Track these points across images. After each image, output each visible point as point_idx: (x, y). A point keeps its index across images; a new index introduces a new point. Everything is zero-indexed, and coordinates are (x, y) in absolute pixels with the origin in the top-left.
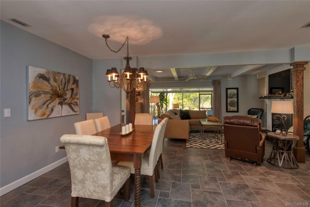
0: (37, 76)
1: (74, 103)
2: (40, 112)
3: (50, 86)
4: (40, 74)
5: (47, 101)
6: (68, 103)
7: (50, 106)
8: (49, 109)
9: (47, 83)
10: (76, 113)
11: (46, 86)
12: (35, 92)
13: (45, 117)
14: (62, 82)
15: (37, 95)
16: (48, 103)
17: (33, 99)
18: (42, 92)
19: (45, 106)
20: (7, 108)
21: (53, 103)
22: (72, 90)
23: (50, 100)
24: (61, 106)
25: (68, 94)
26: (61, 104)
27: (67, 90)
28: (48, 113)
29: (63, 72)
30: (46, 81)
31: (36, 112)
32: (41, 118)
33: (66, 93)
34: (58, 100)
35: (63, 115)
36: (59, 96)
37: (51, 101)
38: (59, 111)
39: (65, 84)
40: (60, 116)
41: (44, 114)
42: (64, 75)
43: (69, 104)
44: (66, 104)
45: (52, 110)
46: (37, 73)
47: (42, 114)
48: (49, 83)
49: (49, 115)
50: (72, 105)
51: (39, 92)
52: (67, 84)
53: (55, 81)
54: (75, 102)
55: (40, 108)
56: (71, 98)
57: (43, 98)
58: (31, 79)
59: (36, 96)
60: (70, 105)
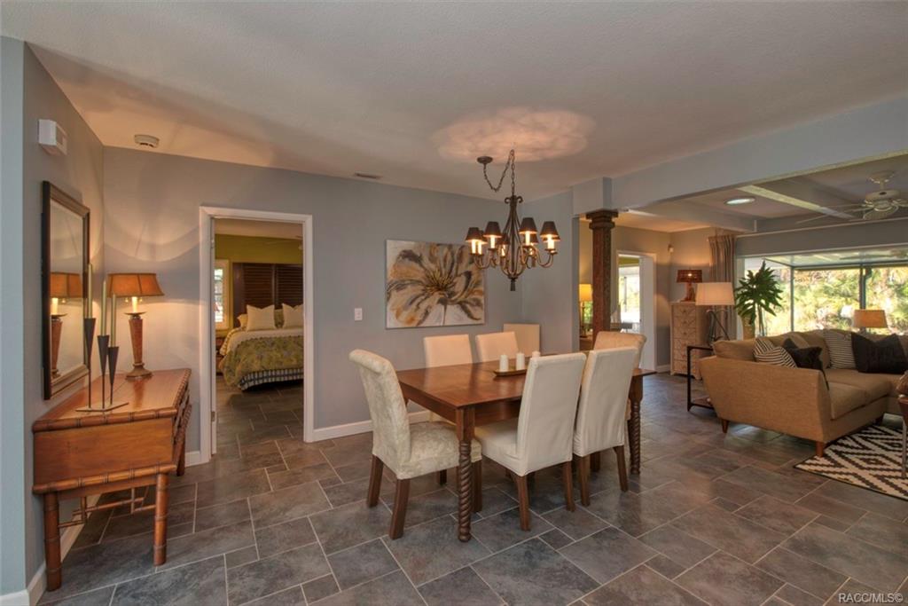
0: (400, 255)
1: (472, 302)
2: (405, 315)
3: (422, 270)
4: (404, 251)
5: (417, 297)
6: (459, 300)
7: (424, 306)
8: (422, 311)
9: (416, 266)
10: (475, 322)
11: (417, 272)
12: (396, 282)
13: (414, 324)
14: (445, 260)
15: (400, 286)
16: (418, 300)
17: (394, 293)
18: (409, 282)
19: (414, 306)
20: (357, 307)
21: (428, 300)
22: (469, 275)
23: (423, 295)
24: (443, 307)
25: (460, 284)
26: (443, 302)
27: (457, 275)
28: (419, 318)
29: (448, 242)
30: (416, 262)
31: (398, 315)
32: (407, 326)
33: (455, 281)
34: (437, 296)
35: (447, 323)
36: (440, 287)
37: (423, 297)
38: (440, 316)
39: (453, 264)
40: (442, 324)
41: (412, 320)
42: (450, 247)
43: (460, 303)
44: (453, 302)
45: (427, 313)
46: (400, 250)
47: (409, 318)
48: (421, 266)
49: (420, 322)
50: (468, 306)
51: (403, 281)
52: (456, 264)
53: (433, 259)
54: (475, 300)
55: (405, 308)
56: (464, 290)
57: (410, 291)
58: (391, 261)
59: (398, 289)
60: (462, 305)
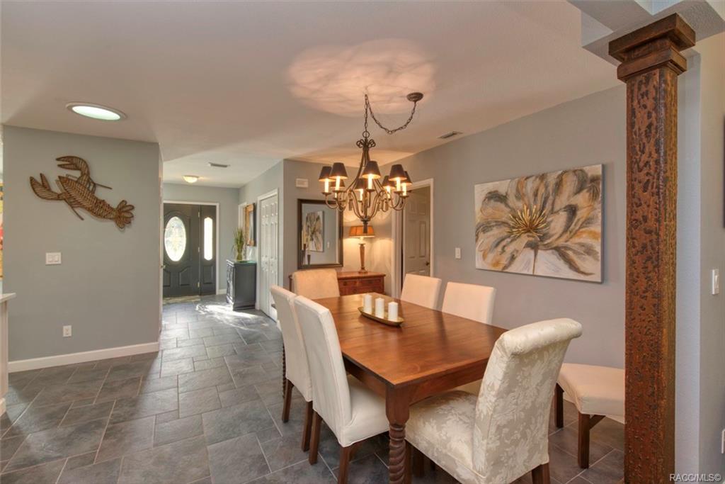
0: (486, 198)
1: (576, 247)
2: (491, 256)
3: (508, 210)
4: (490, 193)
5: (503, 240)
6: (555, 245)
7: (509, 250)
8: (507, 256)
9: (502, 206)
10: (582, 277)
11: (503, 213)
12: (483, 225)
13: (500, 268)
14: (536, 195)
15: (485, 227)
16: (504, 243)
17: (481, 235)
18: (494, 224)
19: (499, 249)
21: (514, 243)
22: (572, 210)
23: (509, 237)
24: (532, 252)
25: (558, 222)
26: (534, 246)
27: (552, 212)
28: (504, 262)
30: (501, 202)
31: (484, 257)
32: (493, 269)
33: (549, 220)
34: (525, 239)
35: (538, 272)
36: (531, 228)
37: (509, 240)
38: (528, 263)
39: (546, 199)
40: (532, 273)
41: (497, 263)
42: (542, 177)
43: (557, 249)
44: (547, 247)
45: (513, 258)
46: (486, 192)
47: (494, 262)
48: (507, 205)
49: (506, 267)
50: (570, 253)
51: (488, 223)
52: (551, 197)
53: (520, 196)
54: (582, 245)
55: (491, 250)
56: (565, 231)
57: (496, 233)
58: (478, 206)
59: (484, 231)
60: (561, 252)
